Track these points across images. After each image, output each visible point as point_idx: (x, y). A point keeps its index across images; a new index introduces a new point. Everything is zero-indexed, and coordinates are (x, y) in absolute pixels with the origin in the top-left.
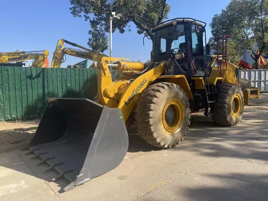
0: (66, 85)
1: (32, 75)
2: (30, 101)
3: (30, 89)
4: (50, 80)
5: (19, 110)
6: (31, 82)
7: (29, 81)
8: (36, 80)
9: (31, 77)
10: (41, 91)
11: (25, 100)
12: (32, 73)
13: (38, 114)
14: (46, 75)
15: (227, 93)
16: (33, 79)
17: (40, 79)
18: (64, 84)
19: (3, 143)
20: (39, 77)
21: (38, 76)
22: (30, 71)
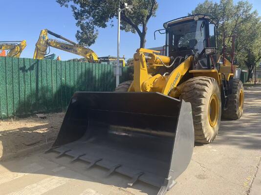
0: (61, 79)
1: (25, 67)
2: (22, 96)
3: (23, 82)
4: (44, 74)
5: (10, 107)
6: (24, 75)
7: (21, 74)
8: (29, 72)
9: (23, 69)
10: (34, 85)
11: (16, 95)
12: (26, 65)
13: (31, 111)
14: (40, 68)
15: (236, 88)
16: (27, 71)
17: (34, 72)
18: (59, 78)
19: (17, 146)
20: (33, 69)
21: (31, 68)
22: (22, 62)
